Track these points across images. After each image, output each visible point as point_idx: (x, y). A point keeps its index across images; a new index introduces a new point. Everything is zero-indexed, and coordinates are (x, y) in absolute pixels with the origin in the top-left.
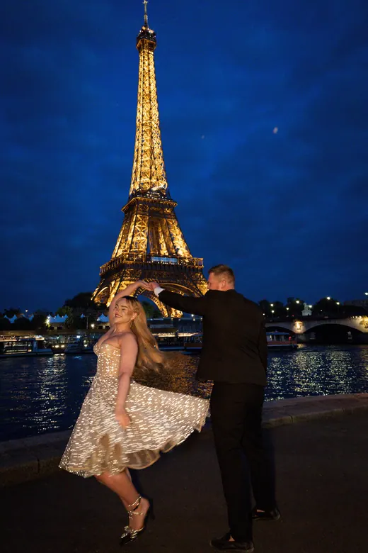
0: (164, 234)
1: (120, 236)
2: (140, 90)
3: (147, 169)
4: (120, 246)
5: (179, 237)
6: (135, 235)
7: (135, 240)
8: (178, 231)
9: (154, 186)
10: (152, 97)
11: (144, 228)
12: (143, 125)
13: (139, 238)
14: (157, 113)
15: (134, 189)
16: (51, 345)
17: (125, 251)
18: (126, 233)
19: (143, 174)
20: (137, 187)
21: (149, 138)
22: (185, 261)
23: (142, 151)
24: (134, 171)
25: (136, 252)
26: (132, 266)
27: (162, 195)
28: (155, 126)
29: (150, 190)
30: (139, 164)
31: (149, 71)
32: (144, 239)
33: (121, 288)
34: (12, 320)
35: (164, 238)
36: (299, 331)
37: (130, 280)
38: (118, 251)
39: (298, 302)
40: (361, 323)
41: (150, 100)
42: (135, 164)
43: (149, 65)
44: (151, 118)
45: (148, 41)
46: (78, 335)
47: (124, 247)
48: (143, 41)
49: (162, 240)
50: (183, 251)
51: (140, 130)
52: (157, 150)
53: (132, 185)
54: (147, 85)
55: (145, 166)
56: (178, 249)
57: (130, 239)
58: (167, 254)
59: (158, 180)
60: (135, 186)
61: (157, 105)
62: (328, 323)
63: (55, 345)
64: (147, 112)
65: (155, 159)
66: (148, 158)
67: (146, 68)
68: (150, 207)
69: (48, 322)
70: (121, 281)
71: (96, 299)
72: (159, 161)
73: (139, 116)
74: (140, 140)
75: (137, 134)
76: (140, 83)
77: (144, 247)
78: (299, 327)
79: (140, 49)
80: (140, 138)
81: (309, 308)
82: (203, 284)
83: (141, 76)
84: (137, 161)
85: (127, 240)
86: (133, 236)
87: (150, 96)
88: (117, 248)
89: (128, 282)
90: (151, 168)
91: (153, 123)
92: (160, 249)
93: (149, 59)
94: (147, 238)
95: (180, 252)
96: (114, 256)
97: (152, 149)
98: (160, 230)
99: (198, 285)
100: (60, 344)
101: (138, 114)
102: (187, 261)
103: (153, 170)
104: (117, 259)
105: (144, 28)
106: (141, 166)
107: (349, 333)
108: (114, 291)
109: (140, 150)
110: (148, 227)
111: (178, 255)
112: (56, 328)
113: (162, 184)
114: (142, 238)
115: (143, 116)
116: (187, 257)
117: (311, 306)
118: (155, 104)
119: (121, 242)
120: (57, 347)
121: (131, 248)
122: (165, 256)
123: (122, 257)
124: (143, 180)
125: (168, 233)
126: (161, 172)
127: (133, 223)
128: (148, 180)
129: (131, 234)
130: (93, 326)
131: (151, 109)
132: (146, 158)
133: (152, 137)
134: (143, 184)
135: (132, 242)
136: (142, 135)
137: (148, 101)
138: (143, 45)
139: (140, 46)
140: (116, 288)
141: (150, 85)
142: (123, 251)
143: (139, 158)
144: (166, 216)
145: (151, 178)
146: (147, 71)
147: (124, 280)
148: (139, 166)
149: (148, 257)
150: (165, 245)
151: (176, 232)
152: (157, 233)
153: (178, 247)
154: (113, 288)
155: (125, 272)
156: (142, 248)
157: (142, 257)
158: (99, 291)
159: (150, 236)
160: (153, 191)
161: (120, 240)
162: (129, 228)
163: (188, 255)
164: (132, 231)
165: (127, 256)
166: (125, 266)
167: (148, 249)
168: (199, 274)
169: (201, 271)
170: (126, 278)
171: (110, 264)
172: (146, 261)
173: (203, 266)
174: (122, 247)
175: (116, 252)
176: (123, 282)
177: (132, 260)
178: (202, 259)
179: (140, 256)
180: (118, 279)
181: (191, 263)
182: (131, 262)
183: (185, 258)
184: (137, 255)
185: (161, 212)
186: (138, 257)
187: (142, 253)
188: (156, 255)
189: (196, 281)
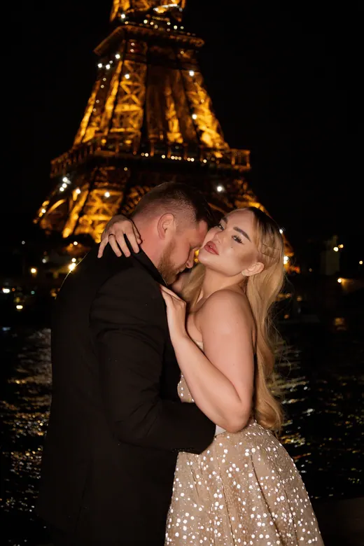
0: (177, 102)
1: (91, 102)
4: (90, 121)
5: (205, 108)
6: (120, 100)
7: (119, 110)
8: (202, 94)
9: (159, 3)
11: (136, 87)
13: (127, 108)
15: (120, 10)
17: (101, 131)
18: (103, 96)
20: (126, 6)
22: (214, 156)
25: (120, 133)
26: (112, 161)
27: (174, 21)
29: (151, 12)
32: (136, 108)
33: (90, 203)
35: (176, 109)
37: (108, 188)
38: (87, 133)
46: (6, 287)
47: (99, 124)
49: (171, 113)
50: (210, 136)
56: (202, 132)
57: (109, 107)
58: (180, 141)
60: (121, 3)
68: (150, 45)
70: (90, 189)
71: (44, 222)
77: (136, 125)
82: (247, 201)
85: (103, 110)
86: (115, 103)
88: (84, 125)
92: (167, 129)
94: (144, 107)
95: (206, 138)
96: (78, 141)
98: (168, 93)
99: (238, 203)
102: (218, 155)
104: (83, 146)
108: (77, 208)
110: (146, 84)
111: (201, 143)
114: (134, 108)
116: (218, 145)
119: (92, 114)
121: (111, 125)
122: (175, 143)
123: (95, 143)
125: (183, 100)
127: (116, 78)
129: (111, 100)
130: (33, 271)
135: (114, 115)
140: (82, 203)
142: (96, 132)
144: (180, 64)
147: (96, 188)
149: (143, 142)
150: (176, 122)
151: (201, 98)
152: (163, 99)
153: (202, 127)
154: (76, 202)
155: (98, 173)
156: (132, 127)
157: (132, 144)
158: (48, 207)
159: (148, 105)
160: (156, 14)
161: (90, 109)
162: (108, 88)
163: (221, 144)
164: (114, 92)
165: (104, 141)
166: (101, 161)
167: (143, 129)
168: (240, 182)
169: (245, 176)
170: (101, 185)
171: (71, 157)
172: (139, 153)
173: (248, 165)
174: (94, 124)
175: (83, 133)
176: (95, 191)
177: (113, 150)
178: (247, 152)
179: (128, 142)
180: (87, 186)
181: (226, 160)
182: (111, 153)
183: (215, 149)
184: (123, 141)
185: (172, 57)
186: (125, 144)
187: (132, 136)
188: (158, 142)
189: (235, 195)
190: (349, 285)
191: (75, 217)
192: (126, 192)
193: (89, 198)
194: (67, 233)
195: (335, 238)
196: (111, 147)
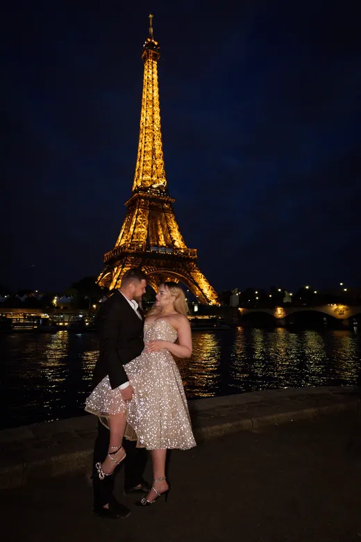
0: (163, 227)
1: (123, 227)
2: (144, 97)
3: (149, 168)
4: (123, 236)
5: (176, 230)
6: (137, 227)
7: (136, 231)
8: (175, 224)
9: (154, 183)
10: (155, 102)
11: (144, 221)
12: (146, 128)
13: (140, 230)
14: (159, 118)
15: (137, 186)
16: (55, 323)
17: (128, 241)
18: (129, 225)
19: (145, 173)
20: (140, 184)
21: (151, 140)
22: (180, 252)
23: (145, 152)
24: (137, 169)
25: (137, 242)
26: (133, 254)
27: (161, 191)
28: (157, 129)
29: (151, 187)
30: (142, 163)
31: (153, 79)
32: (144, 230)
34: (23, 299)
35: (162, 230)
36: (280, 316)
38: (121, 241)
39: (280, 290)
40: (336, 310)
41: (153, 106)
42: (138, 163)
43: (153, 73)
44: (153, 122)
45: (152, 52)
46: (81, 314)
47: (127, 237)
48: (148, 52)
49: (160, 232)
50: (179, 243)
51: (144, 132)
52: (159, 152)
53: (135, 182)
54: (151, 92)
55: (147, 165)
56: (175, 241)
57: (132, 230)
58: (165, 245)
59: (158, 178)
60: (137, 183)
61: (159, 110)
62: (306, 309)
63: (59, 322)
64: (150, 116)
65: (156, 159)
66: (150, 158)
67: (150, 77)
68: (150, 202)
69: (55, 301)
70: (123, 268)
71: (100, 283)
72: (160, 161)
73: (143, 119)
74: (143, 142)
75: (141, 136)
76: (145, 90)
77: (144, 238)
78: (280, 312)
79: (145, 59)
80: (143, 139)
81: (290, 296)
82: (196, 272)
83: (145, 84)
84: (140, 160)
85: (129, 231)
86: (135, 228)
87: (152, 101)
88: (120, 238)
90: (152, 167)
91: (155, 126)
92: (158, 239)
93: (153, 68)
94: (148, 229)
95: (176, 244)
96: (117, 245)
97: (154, 150)
98: (159, 223)
99: (191, 273)
100: (64, 322)
101: (142, 118)
102: (182, 251)
103: (154, 169)
104: (120, 247)
105: (149, 40)
106: (144, 165)
107: (325, 319)
108: (116, 276)
109: (143, 151)
110: (149, 219)
111: (174, 246)
112: (62, 307)
113: (162, 182)
114: (143, 230)
115: (146, 120)
116: (182, 247)
117: (291, 294)
118: (157, 109)
119: (123, 233)
120: (61, 324)
121: (132, 238)
122: (162, 246)
123: (125, 246)
124: (144, 178)
126: (161, 170)
127: (135, 216)
128: (149, 177)
129: (132, 226)
130: (94, 306)
131: (153, 114)
132: (148, 158)
133: (154, 140)
134: (144, 181)
135: (134, 233)
136: (145, 137)
137: (151, 106)
138: (148, 56)
139: (145, 55)
140: (118, 274)
141: (153, 92)
142: (126, 241)
143: (142, 158)
144: (164, 210)
145: (152, 176)
146: (151, 79)
147: (125, 267)
148: (142, 165)
149: (148, 246)
150: (163, 236)
151: (174, 226)
152: (156, 226)
153: (175, 239)
154: (115, 274)
155: (127, 260)
156: (142, 238)
157: (142, 247)
158: (103, 276)
159: (150, 229)
160: (153, 188)
161: (123, 231)
162: (131, 221)
164: (134, 223)
165: (129, 245)
166: (127, 254)
167: (148, 239)
168: (193, 264)
169: (195, 260)
170: (127, 265)
171: (114, 252)
172: (145, 250)
173: (196, 256)
175: (119, 241)
177: (134, 249)
178: (196, 250)
179: (141, 245)
180: (121, 266)
181: (185, 253)
182: (133, 251)
183: (181, 249)
184: (138, 245)
185: (161, 207)
187: (142, 243)
188: (154, 246)
189: (190, 270)
190: (243, 311)
191: (115, 281)
194: (111, 288)
195: (236, 289)
196: (132, 248)
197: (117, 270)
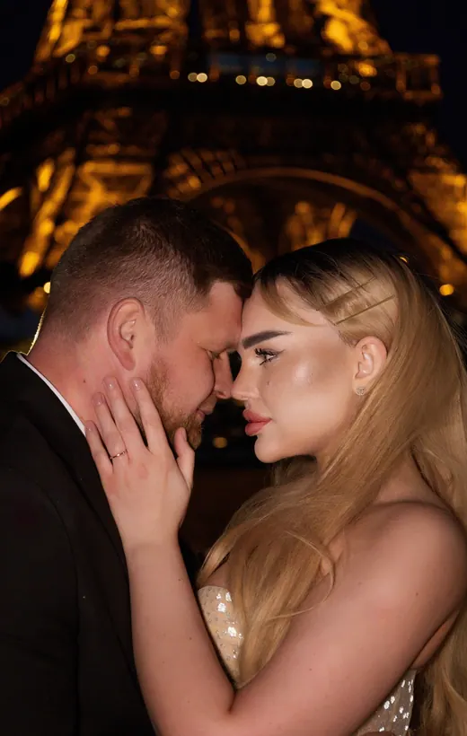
17: (94, 29)
22: (356, 73)
25: (139, 31)
26: (124, 95)
33: (78, 195)
37: (118, 158)
38: (64, 34)
47: (89, 12)
50: (345, 27)
56: (326, 19)
58: (278, 41)
70: (79, 161)
77: (173, 11)
82: (436, 171)
89: (108, 168)
92: (245, 16)
95: (337, 33)
96: (44, 53)
99: (416, 178)
102: (367, 69)
104: (57, 63)
108: (49, 208)
116: (364, 47)
121: (116, 13)
122: (266, 48)
123: (82, 55)
140: (59, 194)
142: (85, 31)
147: (89, 158)
149: (194, 51)
153: (327, 8)
154: (47, 195)
155: (95, 126)
156: (164, 14)
157: (167, 54)
163: (372, 44)
165: (103, 51)
166: (96, 97)
168: (419, 129)
169: (427, 113)
170: (100, 151)
171: (30, 90)
172: (183, 74)
173: (436, 91)
174: (79, 12)
175: (54, 33)
176: (89, 167)
177: (125, 69)
178: (432, 60)
179: (159, 50)
180: (69, 155)
182: (121, 78)
183: (356, 56)
184: (145, 48)
186: (151, 55)
187: (166, 36)
188: (225, 46)
189: (408, 160)
191: (45, 228)
192: (160, 165)
193: (75, 183)
194: (28, 264)
196: (119, 62)
197: (54, 180)
